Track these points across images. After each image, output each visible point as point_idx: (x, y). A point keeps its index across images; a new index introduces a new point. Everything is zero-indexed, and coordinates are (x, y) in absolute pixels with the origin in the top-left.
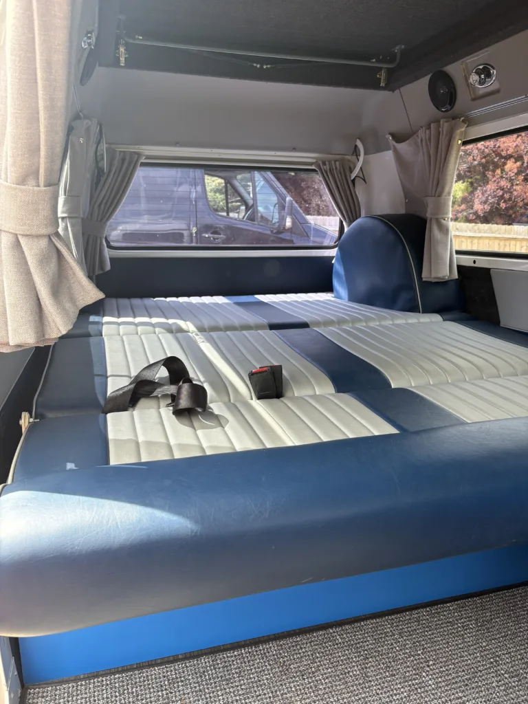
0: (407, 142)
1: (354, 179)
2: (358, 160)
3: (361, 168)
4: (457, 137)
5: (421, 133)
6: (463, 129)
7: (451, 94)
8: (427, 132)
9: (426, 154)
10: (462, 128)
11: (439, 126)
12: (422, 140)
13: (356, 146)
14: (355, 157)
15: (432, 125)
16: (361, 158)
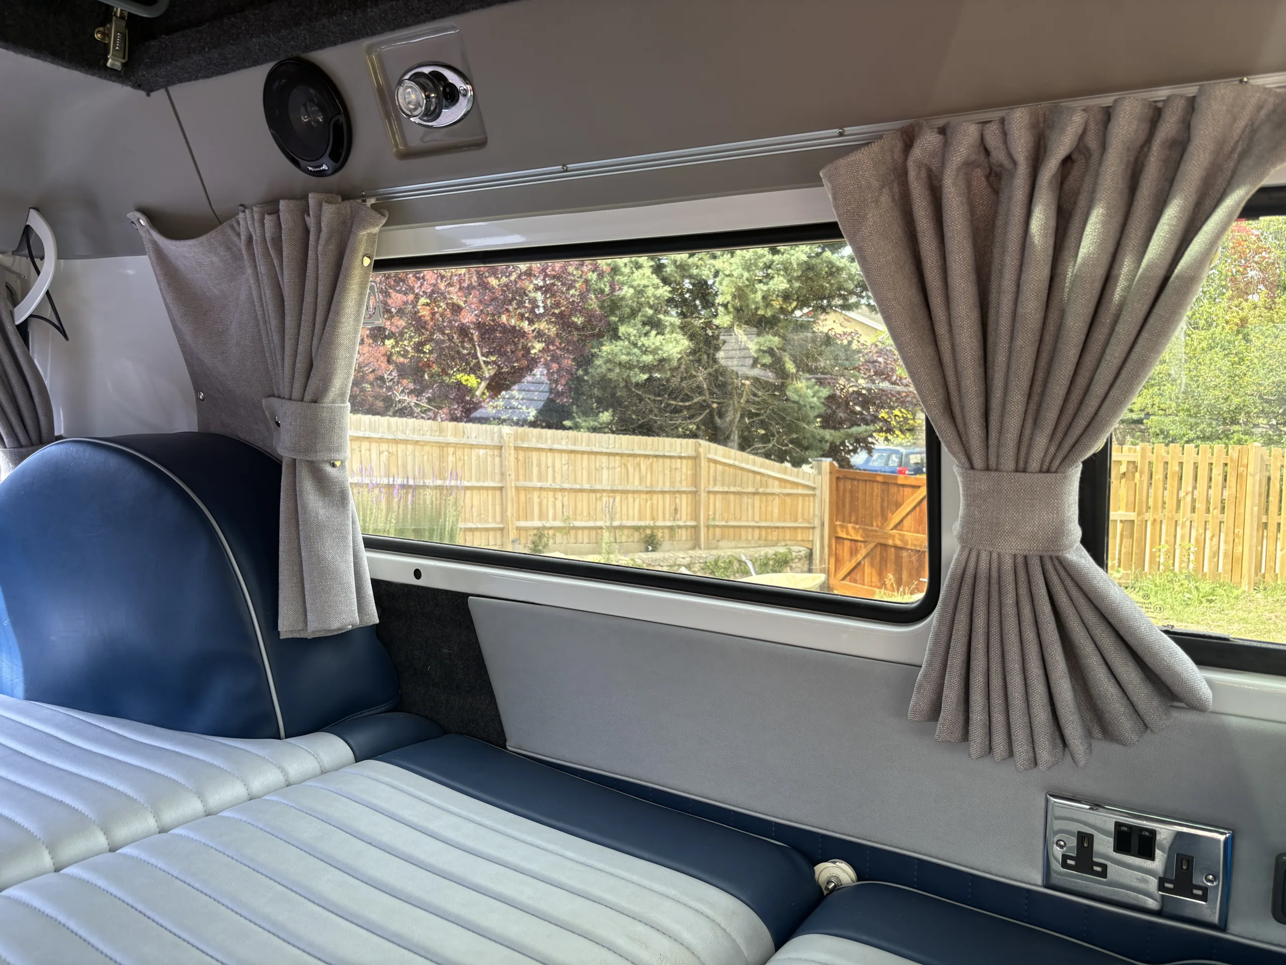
0: (203, 238)
1: (26, 322)
2: (38, 273)
3: (48, 293)
4: (362, 249)
5: (246, 222)
6: (375, 230)
7: (338, 128)
8: (269, 220)
9: (265, 281)
10: (374, 225)
11: (306, 211)
12: (250, 240)
13: (28, 230)
14: (26, 261)
15: (283, 204)
16: (49, 266)
